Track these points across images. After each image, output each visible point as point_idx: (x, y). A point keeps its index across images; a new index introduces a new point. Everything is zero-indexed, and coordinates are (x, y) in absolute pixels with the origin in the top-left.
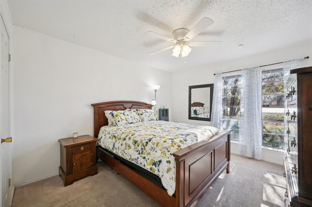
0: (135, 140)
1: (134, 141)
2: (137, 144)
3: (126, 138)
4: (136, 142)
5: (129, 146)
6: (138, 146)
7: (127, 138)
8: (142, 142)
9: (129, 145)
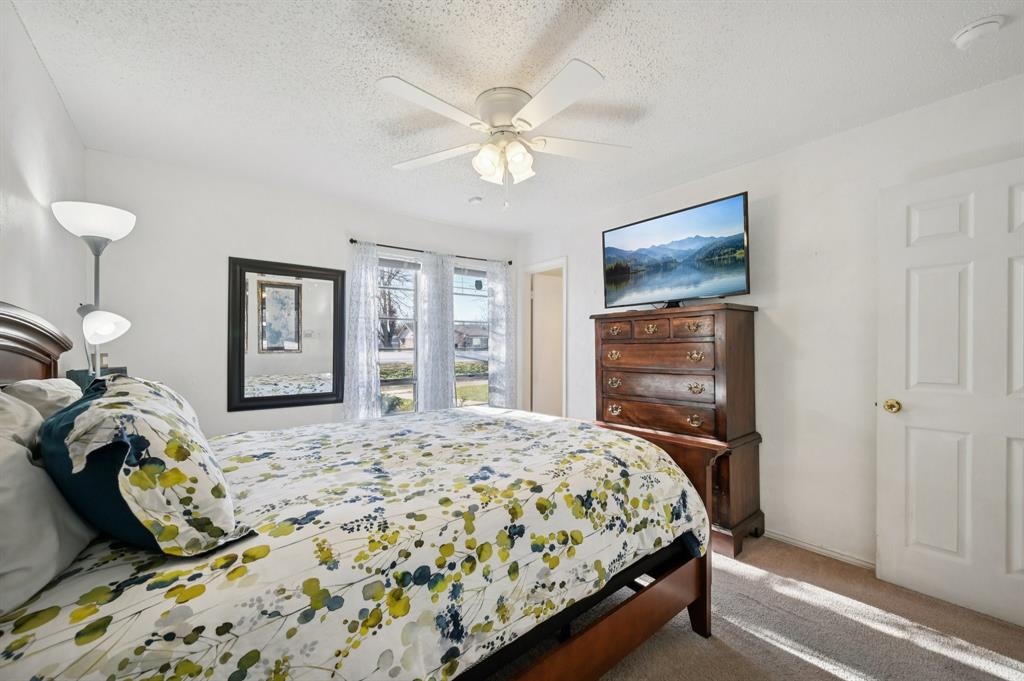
0: (579, 497)
1: (579, 502)
2: (594, 502)
3: (517, 523)
4: (586, 501)
5: (565, 542)
6: (604, 505)
7: (529, 518)
8: (607, 483)
9: (564, 534)
